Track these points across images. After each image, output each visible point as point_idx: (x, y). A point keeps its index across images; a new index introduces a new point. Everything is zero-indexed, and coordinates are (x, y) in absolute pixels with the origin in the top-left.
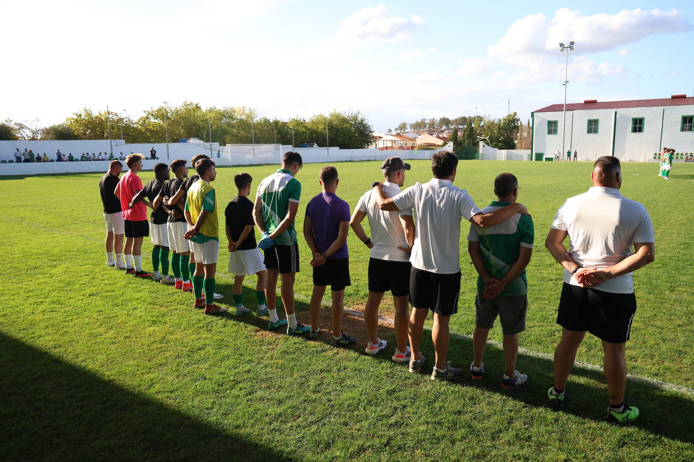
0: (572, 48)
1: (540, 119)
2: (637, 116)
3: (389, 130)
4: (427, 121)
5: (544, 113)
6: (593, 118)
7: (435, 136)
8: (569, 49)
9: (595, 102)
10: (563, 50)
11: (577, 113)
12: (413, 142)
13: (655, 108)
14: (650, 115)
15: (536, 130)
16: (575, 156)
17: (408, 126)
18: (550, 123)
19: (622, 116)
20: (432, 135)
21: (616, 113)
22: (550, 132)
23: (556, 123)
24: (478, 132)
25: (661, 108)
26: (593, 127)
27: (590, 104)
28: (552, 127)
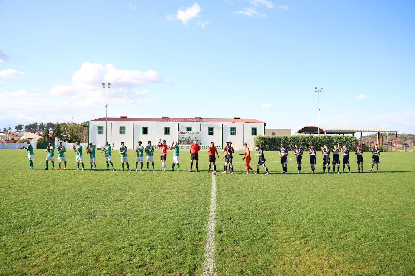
0: (109, 87)
1: (93, 125)
2: (144, 126)
3: (4, 129)
4: (38, 124)
5: (95, 122)
6: (122, 126)
7: (37, 134)
8: (108, 87)
9: (126, 117)
10: (105, 87)
11: (114, 122)
12: (19, 137)
13: (152, 122)
14: (150, 125)
15: (91, 131)
16: (113, 147)
17: (23, 127)
18: (99, 128)
19: (137, 125)
20: (34, 133)
21: (134, 123)
22: (99, 133)
23: (102, 128)
24: (64, 132)
25: (155, 122)
26: (122, 130)
27: (124, 118)
28: (100, 130)
